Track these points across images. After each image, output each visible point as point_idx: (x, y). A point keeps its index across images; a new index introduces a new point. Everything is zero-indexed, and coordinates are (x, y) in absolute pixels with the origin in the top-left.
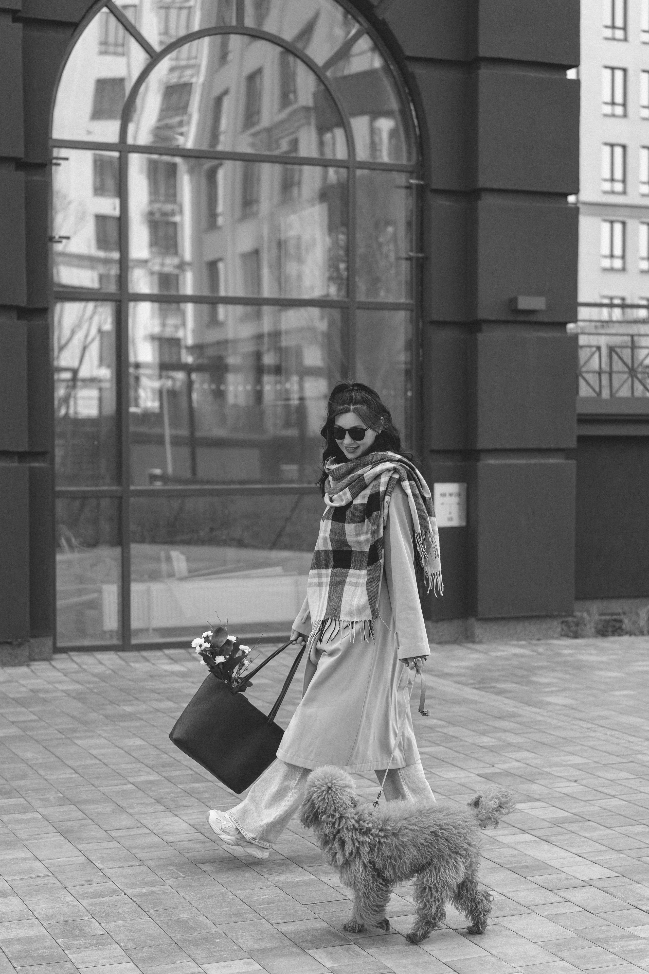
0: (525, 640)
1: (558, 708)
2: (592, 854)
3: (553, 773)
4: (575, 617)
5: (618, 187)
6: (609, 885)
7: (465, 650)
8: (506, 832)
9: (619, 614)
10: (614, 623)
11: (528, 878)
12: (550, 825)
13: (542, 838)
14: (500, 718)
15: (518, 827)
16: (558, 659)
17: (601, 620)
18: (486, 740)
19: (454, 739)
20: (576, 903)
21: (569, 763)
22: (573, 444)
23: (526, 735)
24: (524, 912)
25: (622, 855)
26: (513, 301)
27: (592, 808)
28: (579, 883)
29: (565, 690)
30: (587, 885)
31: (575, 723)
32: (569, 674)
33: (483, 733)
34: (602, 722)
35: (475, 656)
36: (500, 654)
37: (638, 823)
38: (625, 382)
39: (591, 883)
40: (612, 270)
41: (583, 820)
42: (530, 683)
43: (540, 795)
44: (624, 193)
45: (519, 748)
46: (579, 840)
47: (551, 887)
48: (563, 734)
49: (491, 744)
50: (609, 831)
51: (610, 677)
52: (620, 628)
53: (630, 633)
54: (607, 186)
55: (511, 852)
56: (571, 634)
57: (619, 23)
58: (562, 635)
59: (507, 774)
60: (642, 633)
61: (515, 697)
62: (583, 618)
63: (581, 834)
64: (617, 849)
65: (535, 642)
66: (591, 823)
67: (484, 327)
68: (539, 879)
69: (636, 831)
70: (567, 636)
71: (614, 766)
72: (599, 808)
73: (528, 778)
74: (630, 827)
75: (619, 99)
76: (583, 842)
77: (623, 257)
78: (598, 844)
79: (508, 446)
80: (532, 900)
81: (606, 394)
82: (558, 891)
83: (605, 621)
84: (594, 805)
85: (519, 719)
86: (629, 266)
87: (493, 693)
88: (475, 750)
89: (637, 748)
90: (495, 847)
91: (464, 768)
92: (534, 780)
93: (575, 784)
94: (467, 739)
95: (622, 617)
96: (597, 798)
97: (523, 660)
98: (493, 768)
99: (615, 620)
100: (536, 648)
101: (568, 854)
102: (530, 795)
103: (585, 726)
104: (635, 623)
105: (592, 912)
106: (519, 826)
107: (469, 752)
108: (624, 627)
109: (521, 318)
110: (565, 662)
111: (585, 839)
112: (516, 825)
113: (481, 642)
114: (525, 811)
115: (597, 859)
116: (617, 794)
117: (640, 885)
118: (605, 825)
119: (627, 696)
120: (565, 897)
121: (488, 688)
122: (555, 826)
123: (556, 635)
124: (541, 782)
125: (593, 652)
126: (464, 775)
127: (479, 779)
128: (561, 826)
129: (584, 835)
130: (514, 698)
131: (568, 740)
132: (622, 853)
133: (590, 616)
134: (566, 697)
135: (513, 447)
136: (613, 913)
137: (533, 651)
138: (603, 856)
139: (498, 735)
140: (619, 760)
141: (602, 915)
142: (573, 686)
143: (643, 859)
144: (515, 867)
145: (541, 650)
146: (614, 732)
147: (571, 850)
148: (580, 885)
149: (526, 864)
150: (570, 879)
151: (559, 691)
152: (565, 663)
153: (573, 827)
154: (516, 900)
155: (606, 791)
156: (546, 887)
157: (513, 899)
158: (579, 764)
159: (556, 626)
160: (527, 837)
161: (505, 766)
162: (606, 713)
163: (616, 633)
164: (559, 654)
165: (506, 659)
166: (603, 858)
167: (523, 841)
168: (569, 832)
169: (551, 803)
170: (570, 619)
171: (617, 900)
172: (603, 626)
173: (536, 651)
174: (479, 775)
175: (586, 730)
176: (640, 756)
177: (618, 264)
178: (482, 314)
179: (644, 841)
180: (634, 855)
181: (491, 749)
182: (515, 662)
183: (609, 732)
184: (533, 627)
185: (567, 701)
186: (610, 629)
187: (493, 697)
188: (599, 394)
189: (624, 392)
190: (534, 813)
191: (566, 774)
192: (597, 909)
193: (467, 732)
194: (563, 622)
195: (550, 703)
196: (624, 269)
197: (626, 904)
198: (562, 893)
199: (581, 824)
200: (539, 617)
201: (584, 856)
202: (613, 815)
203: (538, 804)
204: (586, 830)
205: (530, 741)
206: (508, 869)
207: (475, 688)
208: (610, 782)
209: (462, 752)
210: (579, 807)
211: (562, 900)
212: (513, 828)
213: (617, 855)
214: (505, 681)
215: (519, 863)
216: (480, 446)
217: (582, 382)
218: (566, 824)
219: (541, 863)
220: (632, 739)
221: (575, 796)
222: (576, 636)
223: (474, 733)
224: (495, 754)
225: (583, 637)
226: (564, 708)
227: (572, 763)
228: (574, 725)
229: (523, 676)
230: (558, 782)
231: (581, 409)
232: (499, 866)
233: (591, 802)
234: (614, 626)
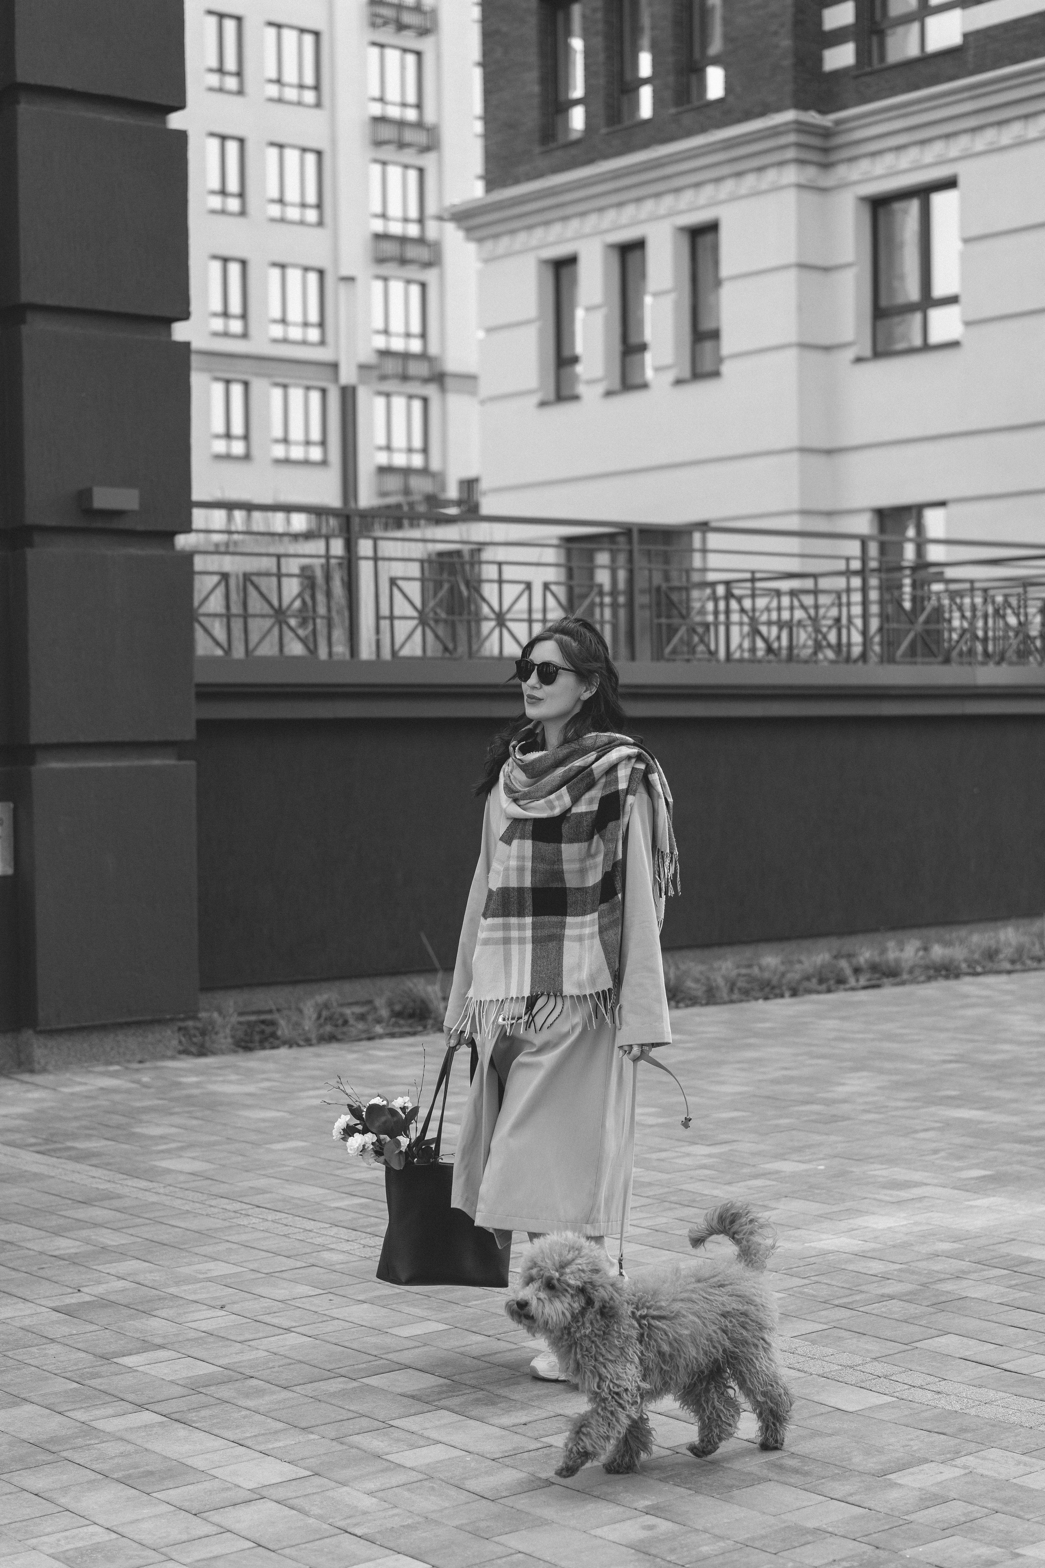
0: (118, 1063)
1: (182, 1178)
2: (260, 1439)
3: (183, 1295)
4: (199, 1019)
5: (236, 326)
6: (294, 1495)
7: (17, 1086)
8: (110, 1411)
9: (270, 1012)
10: (263, 1027)
11: (154, 1495)
12: (185, 1391)
13: (173, 1416)
14: (86, 1203)
15: (130, 1399)
16: (176, 1093)
17: (240, 1023)
18: (65, 1245)
19: (8, 1246)
20: (242, 1534)
21: (209, 1275)
22: (189, 733)
23: (131, 1231)
24: (151, 1561)
25: (312, 1437)
26: (85, 495)
27: (253, 1355)
28: (244, 1495)
29: (191, 1146)
30: (258, 1497)
31: (213, 1203)
32: (196, 1118)
33: (57, 1233)
34: (258, 1199)
35: (36, 1095)
36: (77, 1089)
37: (333, 1375)
38: (270, 630)
39: (265, 1493)
40: (228, 457)
41: (240, 1376)
42: (132, 1137)
43: (164, 1337)
44: (245, 335)
45: (122, 1254)
46: (236, 1415)
47: (196, 1507)
48: (195, 1224)
49: (73, 1251)
50: (285, 1394)
51: (264, 1120)
52: (273, 1035)
53: (290, 1043)
54: (218, 324)
55: (121, 1447)
56: (193, 1049)
57: (231, 64)
58: (181, 1052)
59: (104, 1303)
60: (308, 1043)
61: (109, 1164)
62: (212, 1023)
63: (240, 1403)
64: (304, 1425)
65: (136, 1066)
66: (254, 1382)
67: (37, 538)
68: (173, 1495)
69: (332, 1390)
70: (186, 1052)
71: (284, 1275)
72: (266, 1354)
73: (140, 1308)
74: (321, 1383)
75: (233, 186)
76: (244, 1418)
77: (246, 437)
78: (270, 1420)
79: (82, 739)
80: (164, 1535)
81: (239, 652)
82: (208, 1513)
83: (249, 1023)
84: (257, 1349)
85: (116, 1203)
86: (255, 452)
87: (69, 1158)
88: (46, 1263)
89: (319, 1240)
90: (92, 1442)
91: (28, 1298)
92: (152, 1311)
93: (223, 1313)
94: (29, 1245)
95: (276, 1016)
96: (261, 1335)
97: (117, 1097)
98: (79, 1294)
99: (263, 1022)
100: (136, 1076)
101: (219, 1443)
102: (146, 1339)
103: (228, 1207)
104: (297, 1024)
105: (270, 1547)
106: (131, 1397)
107: (35, 1268)
108: (279, 1033)
109: (99, 524)
110: (189, 1097)
111: (248, 1412)
112: (126, 1397)
113: (44, 1070)
114: (139, 1369)
115: (271, 1447)
116: (294, 1324)
117: (345, 1489)
118: (278, 1383)
119: (295, 1150)
120: (223, 1524)
121: (60, 1150)
122: (194, 1392)
123: (169, 1053)
124: (163, 1313)
125: (233, 1077)
126: (28, 1312)
127: (56, 1316)
128: (204, 1391)
129: (244, 1405)
130: (106, 1166)
131: (203, 1235)
132: (312, 1433)
133: (224, 1017)
134: (193, 1158)
135: (91, 739)
136: (307, 1545)
137: (134, 1082)
138: (280, 1441)
139: (84, 1233)
140: (291, 1263)
141: (287, 1551)
142: (205, 1138)
143: (346, 1440)
144: (130, 1476)
145: (145, 1079)
146: (279, 1215)
147: (226, 1435)
148: (247, 1499)
149: (149, 1468)
150: (228, 1489)
151: (181, 1149)
152: (189, 1100)
153: (225, 1392)
154: (136, 1537)
155: (275, 1321)
156: (187, 1509)
157: (131, 1537)
158: (224, 1276)
159: (171, 1037)
160: (147, 1417)
161: (100, 1289)
162: (262, 1182)
163: (267, 1044)
164: (179, 1084)
165: (88, 1097)
166: (281, 1444)
167: (139, 1425)
168: (219, 1401)
169: (183, 1351)
170: (190, 1023)
171: (311, 1521)
172: (246, 1034)
173: (138, 1082)
174: (55, 1310)
175: (233, 1214)
176: (326, 1255)
177: (238, 448)
178: (32, 517)
179: (347, 1407)
180: (333, 1435)
181: (73, 1260)
182: (103, 1102)
183: (271, 1216)
184: (130, 1041)
185: (198, 1166)
186: (257, 1038)
187: (71, 1165)
188: (228, 651)
189: (268, 649)
190: (154, 1370)
191: (204, 1296)
192: (279, 1541)
193: (30, 1232)
194: (180, 1029)
195: (168, 1171)
196: (247, 457)
197: (326, 1526)
198: (215, 1517)
199: (238, 1385)
200: (138, 1024)
201: (249, 1443)
202: (290, 1364)
203: (162, 1354)
204: (247, 1395)
205: (139, 1240)
206: (118, 1480)
207: (38, 1152)
208: (281, 1305)
209: (23, 1269)
210: (232, 1356)
211: (215, 1530)
212: (122, 1403)
213: (302, 1437)
214: (89, 1137)
215: (138, 1468)
216: (34, 740)
217: (199, 634)
218: (213, 1388)
219: (174, 1463)
220: (310, 1225)
221: (221, 1335)
222: (202, 1052)
223: (43, 1233)
224: (81, 1268)
225: (213, 1053)
226: (194, 1178)
227: (215, 1274)
228: (211, 1206)
229: (118, 1127)
230: (193, 1312)
231: (201, 676)
232: (102, 1477)
233: (250, 1343)
234: (262, 1032)
